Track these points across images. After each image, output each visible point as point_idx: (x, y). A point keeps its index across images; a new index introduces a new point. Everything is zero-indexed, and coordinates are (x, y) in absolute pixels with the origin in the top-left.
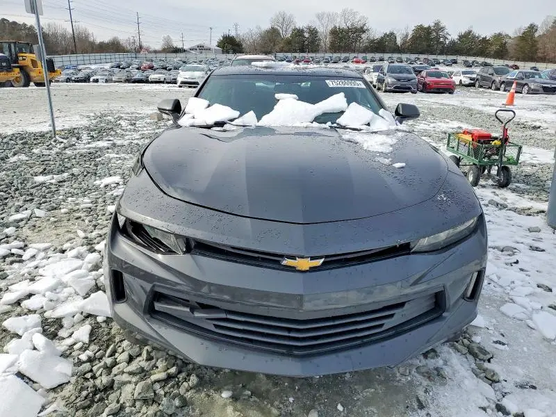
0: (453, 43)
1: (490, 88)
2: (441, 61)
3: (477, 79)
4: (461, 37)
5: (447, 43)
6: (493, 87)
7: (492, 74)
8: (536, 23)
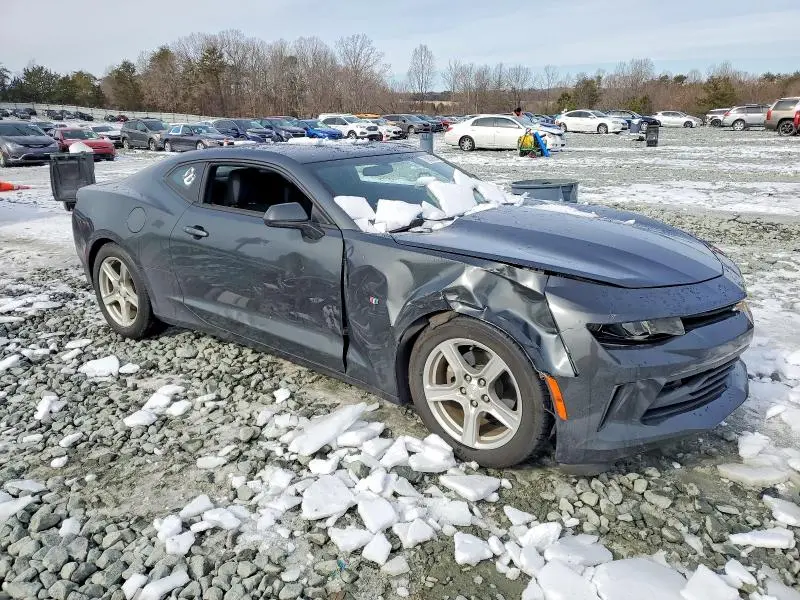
0: (16, 82)
1: (148, 149)
2: (9, 112)
3: (124, 138)
4: (28, 75)
5: (9, 83)
6: (152, 147)
7: (145, 131)
8: (132, 61)
